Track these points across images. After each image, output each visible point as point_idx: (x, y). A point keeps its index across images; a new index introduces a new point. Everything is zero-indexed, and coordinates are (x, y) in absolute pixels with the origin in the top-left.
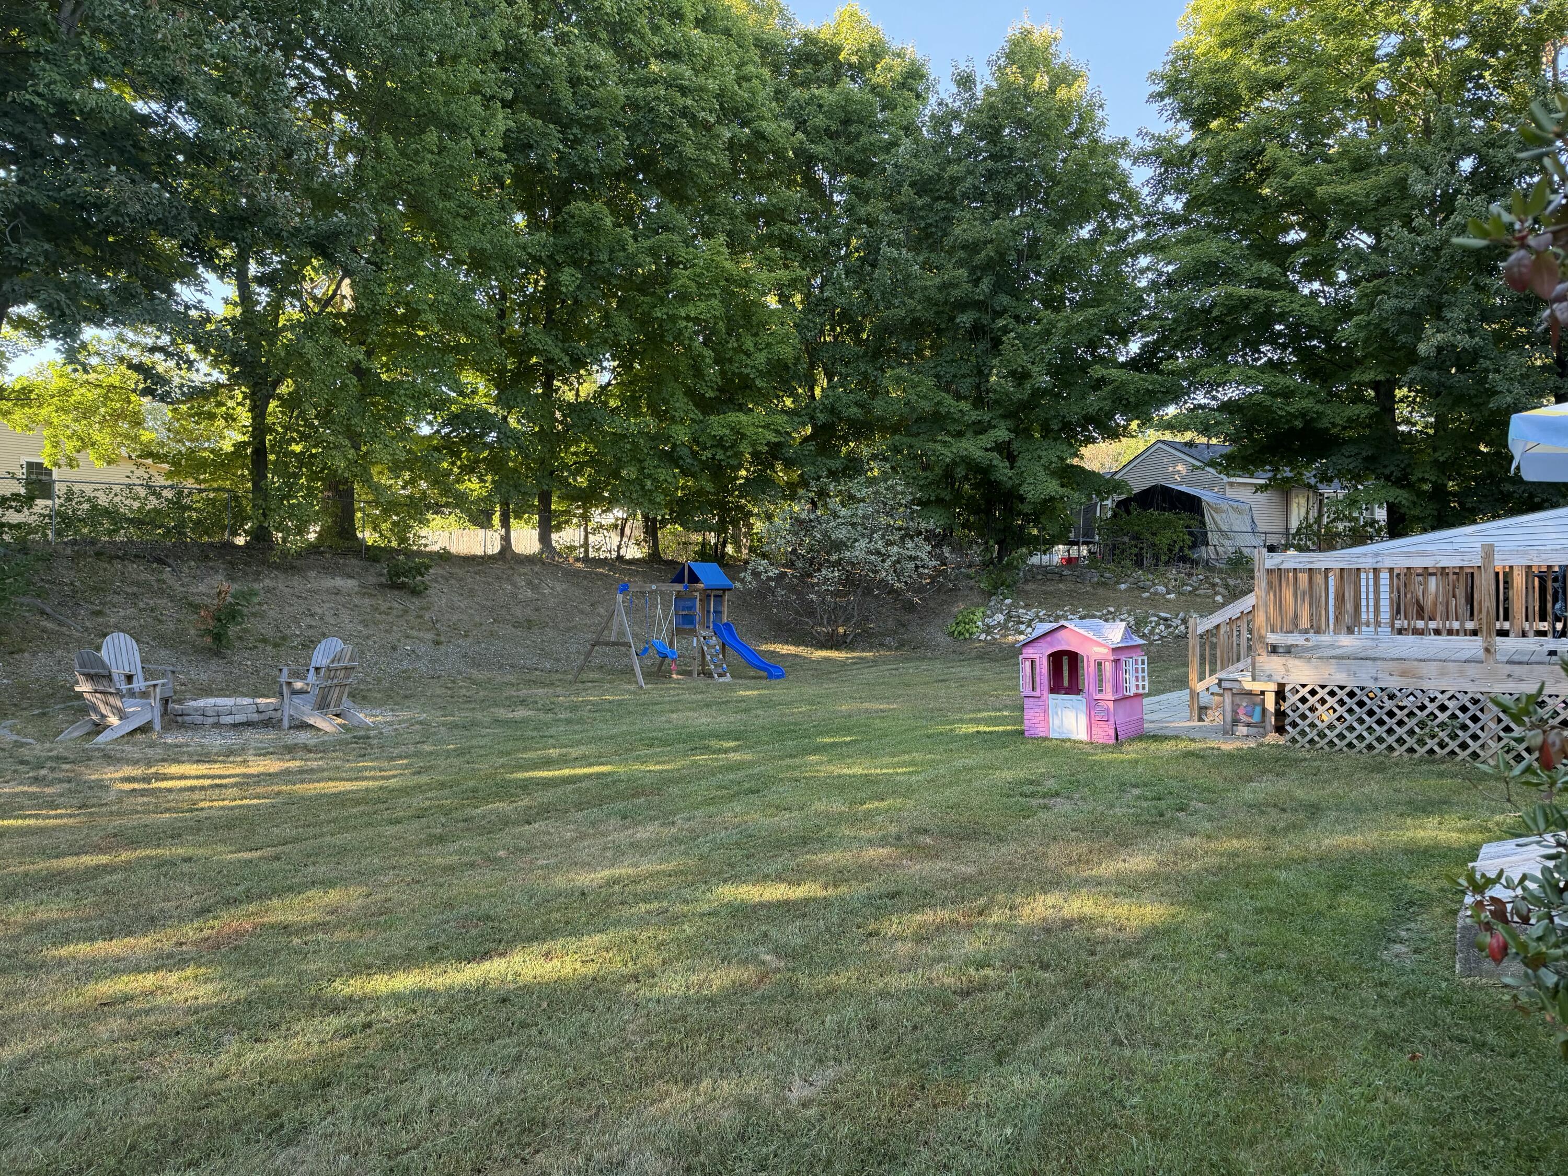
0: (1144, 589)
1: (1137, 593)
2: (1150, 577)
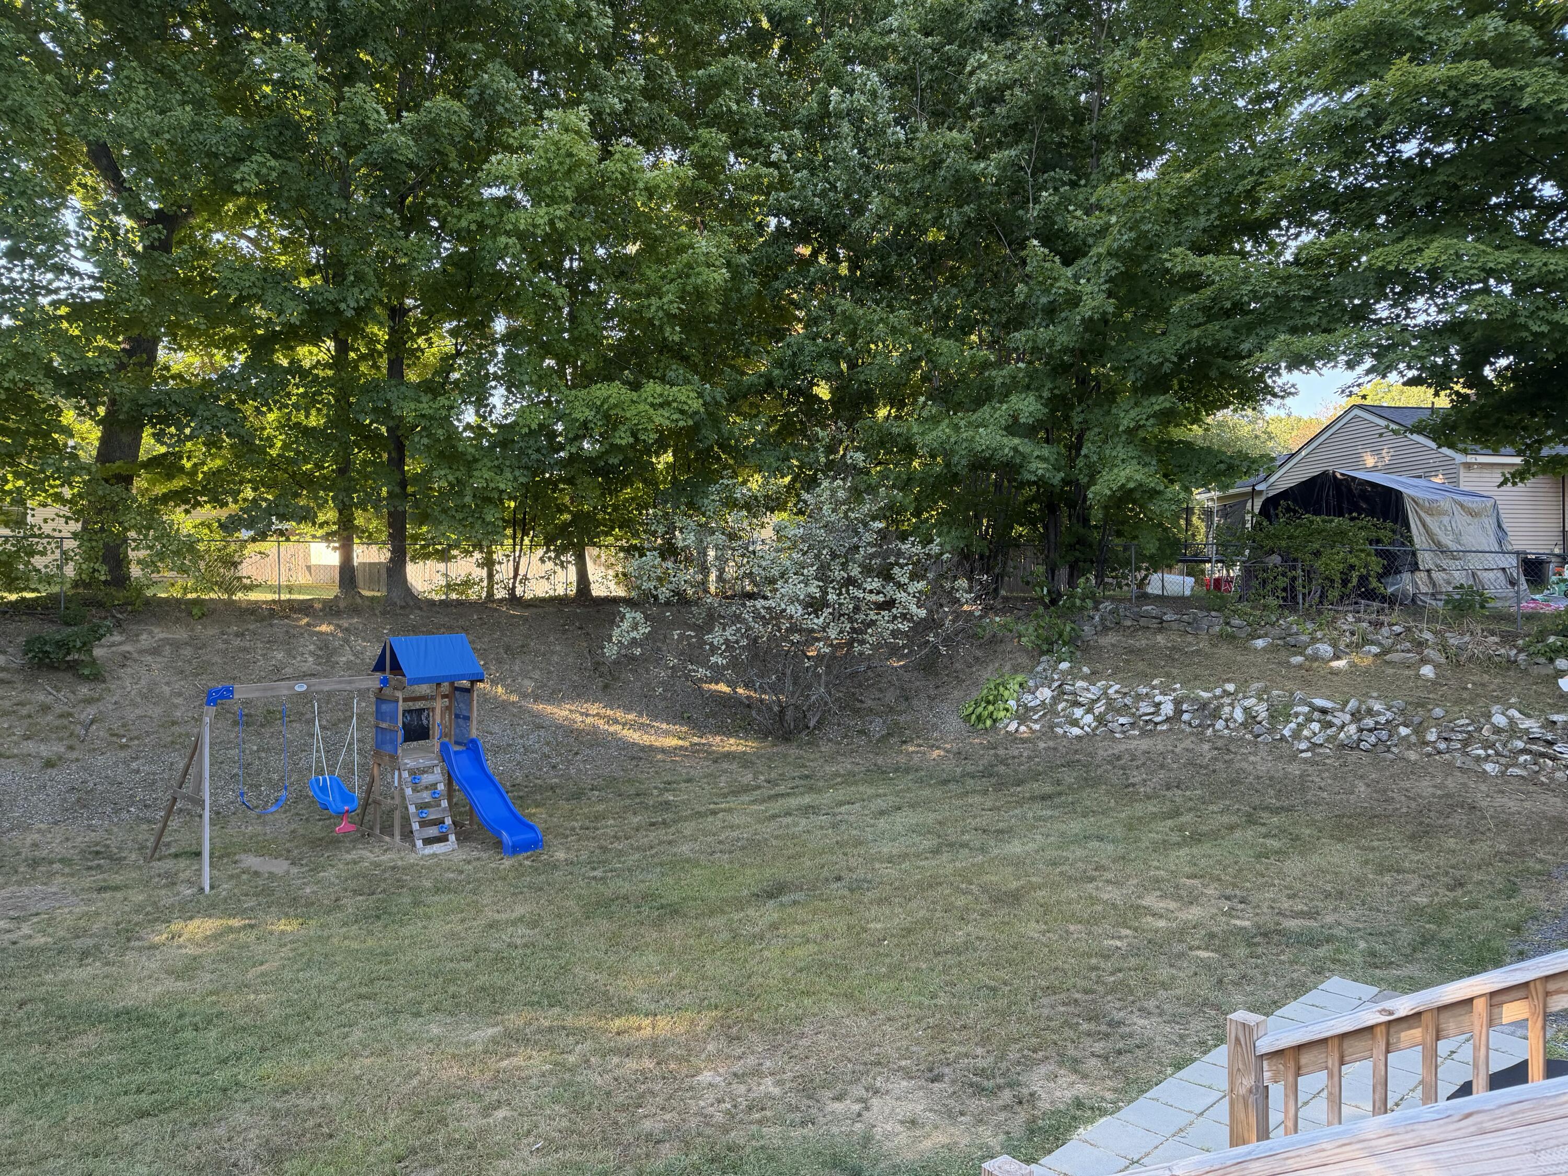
0: (1297, 649)
1: (1283, 654)
2: (1310, 626)
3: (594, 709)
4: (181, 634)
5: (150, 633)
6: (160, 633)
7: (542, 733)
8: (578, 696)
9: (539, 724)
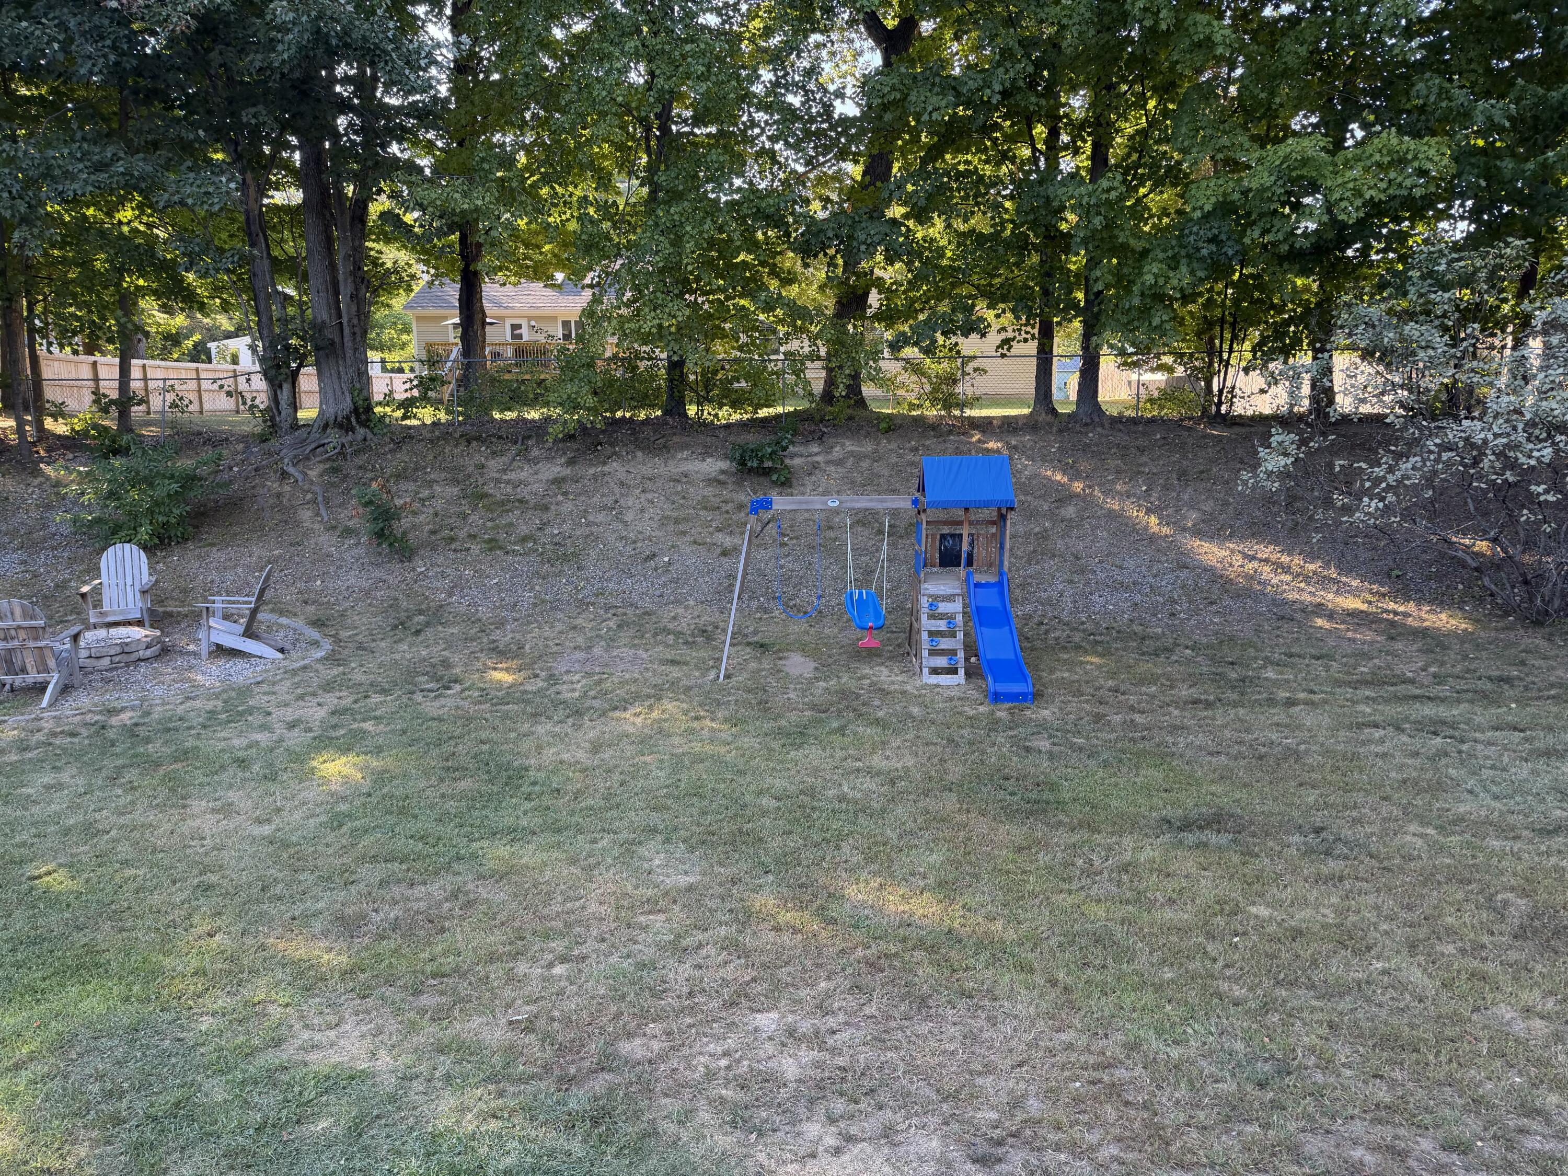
3: (1265, 551)
4: (868, 447)
5: (843, 445)
6: (850, 446)
7: (1184, 574)
8: (1253, 535)
9: (1184, 562)
